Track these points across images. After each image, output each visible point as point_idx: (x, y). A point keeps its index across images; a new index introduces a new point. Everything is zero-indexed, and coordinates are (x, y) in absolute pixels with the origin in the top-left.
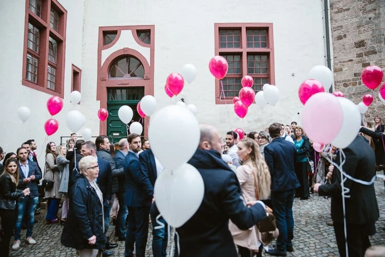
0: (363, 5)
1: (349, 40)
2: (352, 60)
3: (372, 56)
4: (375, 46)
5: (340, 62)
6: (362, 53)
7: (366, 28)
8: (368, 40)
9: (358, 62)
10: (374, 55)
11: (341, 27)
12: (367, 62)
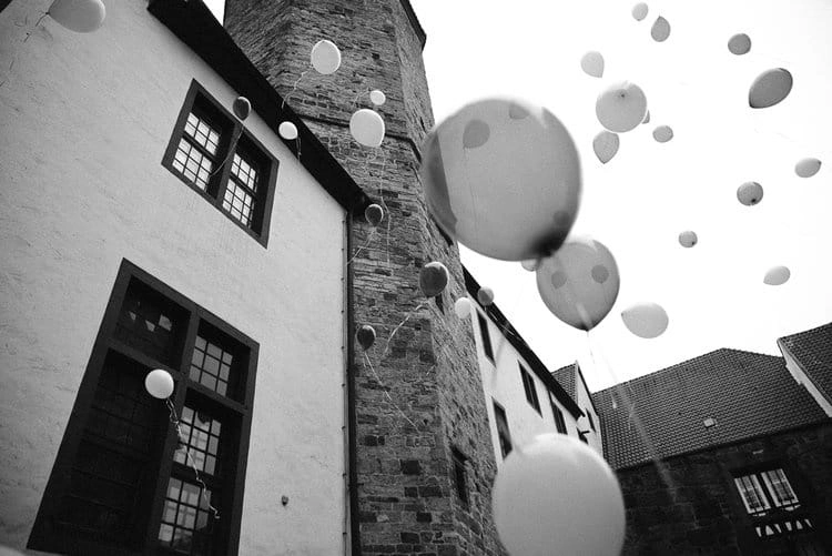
0: (413, 390)
1: (391, 452)
2: (395, 500)
3: (435, 500)
4: (438, 479)
5: (372, 499)
6: (415, 489)
7: (421, 437)
8: (425, 463)
9: (408, 508)
10: (437, 499)
11: (375, 419)
12: (426, 511)
